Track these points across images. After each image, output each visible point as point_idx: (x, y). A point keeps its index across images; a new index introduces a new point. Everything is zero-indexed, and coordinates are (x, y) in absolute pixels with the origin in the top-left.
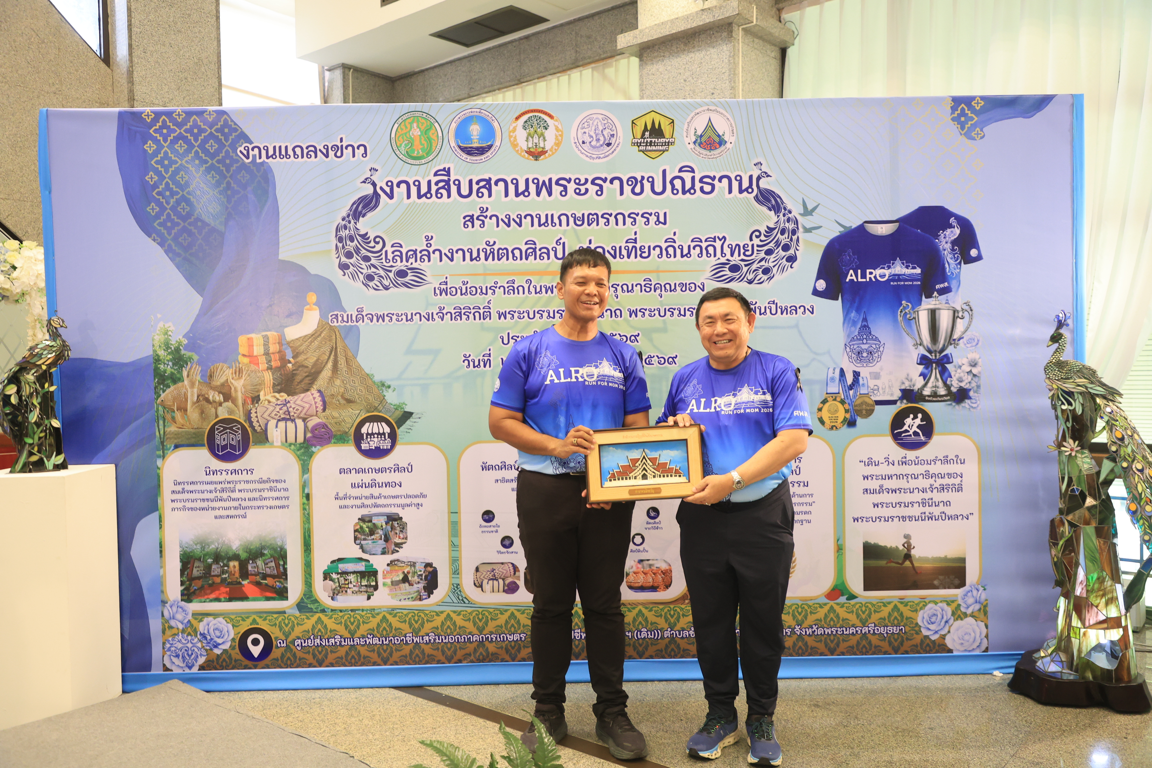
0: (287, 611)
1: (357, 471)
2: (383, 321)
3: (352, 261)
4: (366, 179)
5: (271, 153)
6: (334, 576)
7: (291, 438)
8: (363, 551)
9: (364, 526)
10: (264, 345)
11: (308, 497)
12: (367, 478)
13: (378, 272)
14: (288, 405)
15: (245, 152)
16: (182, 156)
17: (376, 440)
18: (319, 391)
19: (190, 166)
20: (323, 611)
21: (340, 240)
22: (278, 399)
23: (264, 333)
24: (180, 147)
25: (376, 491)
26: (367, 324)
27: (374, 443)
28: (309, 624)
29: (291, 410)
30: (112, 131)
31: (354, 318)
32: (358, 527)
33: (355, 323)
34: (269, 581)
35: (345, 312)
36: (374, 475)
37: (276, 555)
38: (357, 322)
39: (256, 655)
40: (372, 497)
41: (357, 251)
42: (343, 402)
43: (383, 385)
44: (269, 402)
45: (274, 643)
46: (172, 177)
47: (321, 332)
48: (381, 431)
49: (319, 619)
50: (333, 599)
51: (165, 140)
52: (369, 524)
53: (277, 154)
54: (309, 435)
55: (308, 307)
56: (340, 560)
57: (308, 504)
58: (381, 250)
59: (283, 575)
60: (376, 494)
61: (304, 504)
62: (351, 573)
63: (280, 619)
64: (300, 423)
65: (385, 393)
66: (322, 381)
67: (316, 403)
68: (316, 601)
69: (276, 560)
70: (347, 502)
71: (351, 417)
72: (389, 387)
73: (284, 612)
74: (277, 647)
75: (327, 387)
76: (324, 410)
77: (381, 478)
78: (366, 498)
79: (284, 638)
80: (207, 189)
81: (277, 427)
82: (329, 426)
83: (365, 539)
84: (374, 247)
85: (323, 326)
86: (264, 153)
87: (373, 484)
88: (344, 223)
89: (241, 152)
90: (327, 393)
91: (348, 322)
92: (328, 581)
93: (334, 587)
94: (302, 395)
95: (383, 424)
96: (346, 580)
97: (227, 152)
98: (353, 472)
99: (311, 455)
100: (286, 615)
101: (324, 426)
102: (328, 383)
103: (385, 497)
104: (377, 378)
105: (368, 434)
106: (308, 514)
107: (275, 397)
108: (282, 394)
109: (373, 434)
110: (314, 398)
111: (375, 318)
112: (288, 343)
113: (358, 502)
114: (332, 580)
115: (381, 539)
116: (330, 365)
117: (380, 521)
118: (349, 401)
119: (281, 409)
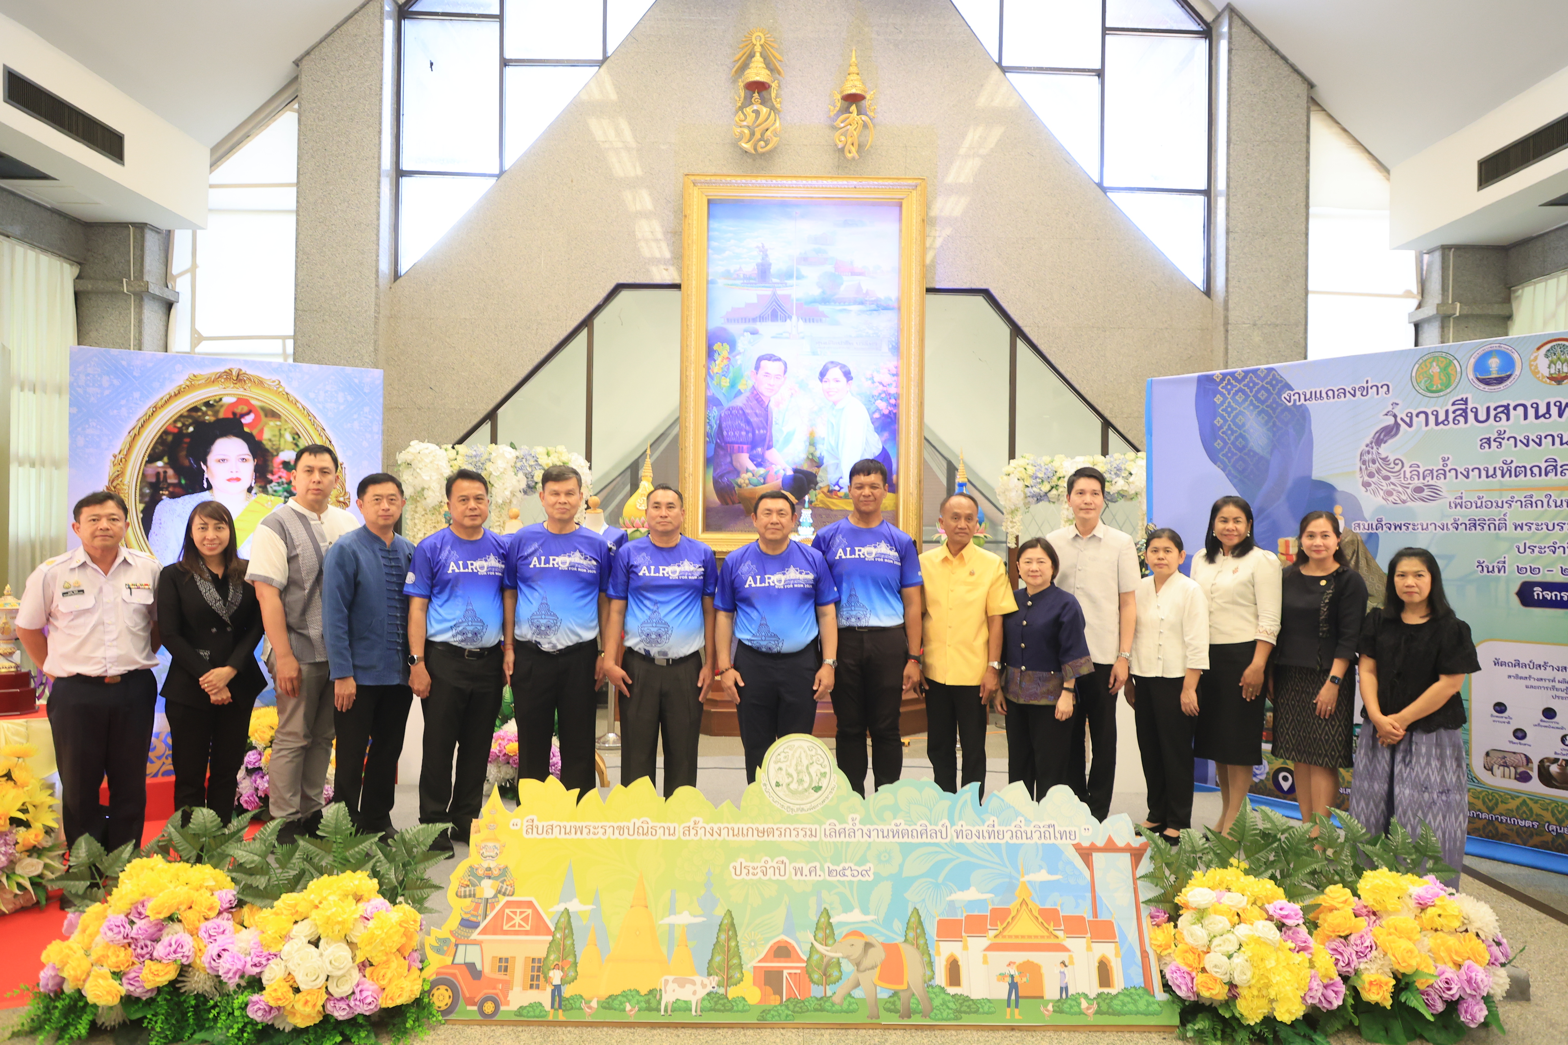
2: (1401, 530)
3: (1374, 480)
4: (1389, 412)
5: (1308, 397)
13: (1397, 489)
15: (1288, 398)
16: (1241, 404)
19: (1246, 411)
21: (1364, 462)
24: (1240, 398)
26: (1385, 531)
30: (1193, 389)
31: (1374, 527)
33: (1375, 531)
35: (1365, 522)
39: (1286, 789)
41: (1379, 471)
51: (1229, 394)
53: (1313, 397)
58: (1400, 470)
80: (1259, 428)
84: (1394, 468)
86: (1302, 397)
88: (1367, 449)
89: (1285, 398)
97: (1274, 399)
111: (1393, 527)
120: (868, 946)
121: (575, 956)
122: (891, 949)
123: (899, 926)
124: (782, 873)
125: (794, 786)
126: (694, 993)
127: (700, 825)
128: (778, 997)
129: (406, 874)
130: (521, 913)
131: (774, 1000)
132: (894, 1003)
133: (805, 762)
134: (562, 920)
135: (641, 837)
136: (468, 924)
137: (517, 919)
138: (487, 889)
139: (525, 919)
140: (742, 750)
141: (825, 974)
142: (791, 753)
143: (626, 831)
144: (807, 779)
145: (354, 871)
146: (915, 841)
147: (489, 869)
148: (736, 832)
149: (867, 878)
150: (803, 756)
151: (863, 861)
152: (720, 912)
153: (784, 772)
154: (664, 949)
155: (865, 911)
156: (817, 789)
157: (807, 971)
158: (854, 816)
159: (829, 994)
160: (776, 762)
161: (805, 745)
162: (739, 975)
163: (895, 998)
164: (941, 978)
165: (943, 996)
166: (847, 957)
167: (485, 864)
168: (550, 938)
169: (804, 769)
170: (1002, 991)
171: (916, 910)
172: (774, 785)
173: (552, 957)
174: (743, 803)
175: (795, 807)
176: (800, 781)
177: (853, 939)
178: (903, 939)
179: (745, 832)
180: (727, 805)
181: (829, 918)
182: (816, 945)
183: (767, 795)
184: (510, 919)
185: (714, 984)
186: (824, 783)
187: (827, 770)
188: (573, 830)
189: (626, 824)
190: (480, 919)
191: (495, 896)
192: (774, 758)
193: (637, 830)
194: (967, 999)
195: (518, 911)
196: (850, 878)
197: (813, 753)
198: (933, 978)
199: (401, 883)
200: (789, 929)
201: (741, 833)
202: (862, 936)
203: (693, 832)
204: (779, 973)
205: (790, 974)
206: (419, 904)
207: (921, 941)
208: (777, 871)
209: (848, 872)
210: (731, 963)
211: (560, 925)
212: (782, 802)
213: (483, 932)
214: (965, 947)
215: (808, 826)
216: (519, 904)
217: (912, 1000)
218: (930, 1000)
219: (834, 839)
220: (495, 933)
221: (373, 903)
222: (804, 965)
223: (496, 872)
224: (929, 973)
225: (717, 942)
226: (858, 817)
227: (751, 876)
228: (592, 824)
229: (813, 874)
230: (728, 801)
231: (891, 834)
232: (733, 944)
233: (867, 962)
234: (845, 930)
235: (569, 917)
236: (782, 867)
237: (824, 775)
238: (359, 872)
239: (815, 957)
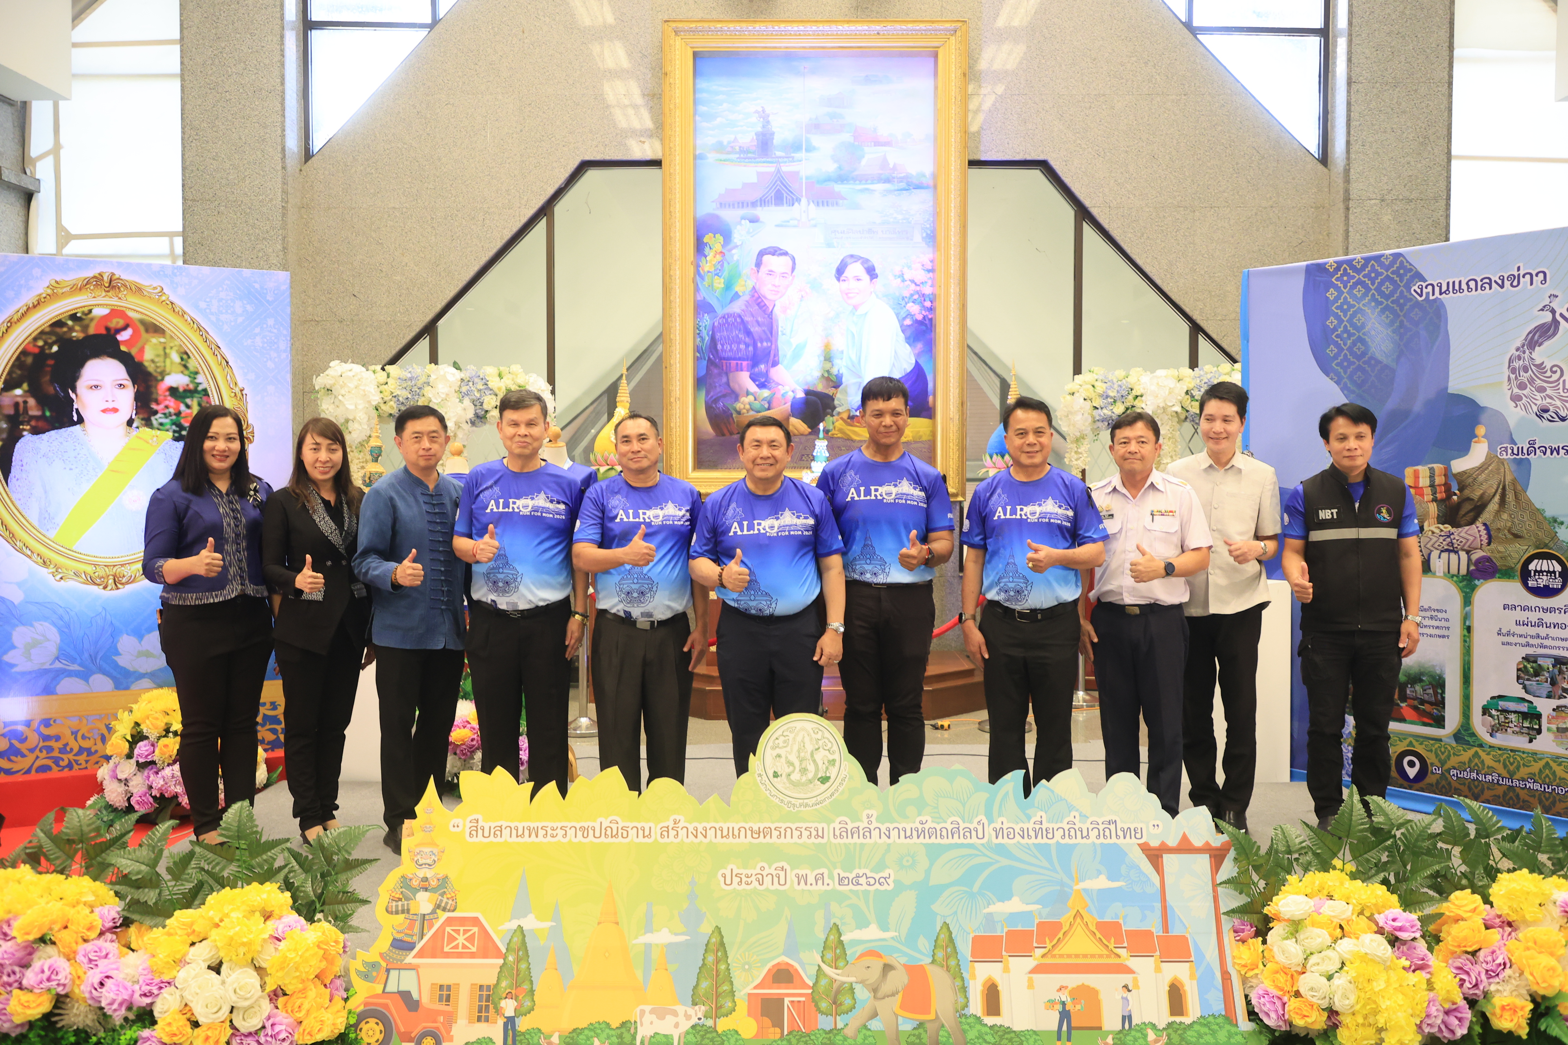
0: (1443, 739)
1: (1524, 609)
2: (1558, 454)
3: (1525, 392)
4: (1544, 307)
5: (1444, 288)
6: (1494, 712)
7: (1454, 570)
8: (1527, 692)
9: (1529, 666)
10: (1430, 477)
11: (1469, 629)
12: (1534, 617)
13: (1554, 402)
14: (1452, 537)
15: (1419, 291)
16: (1358, 300)
17: (1545, 578)
18: (1485, 524)
19: (1366, 308)
20: (1481, 746)
21: (1513, 371)
22: (1442, 531)
23: (1430, 466)
24: (1359, 291)
25: (1543, 631)
26: (1540, 456)
27: (1543, 581)
28: (1466, 755)
29: (1454, 541)
30: (1299, 282)
31: (1525, 451)
32: (1521, 666)
33: (1526, 456)
34: (1426, 707)
35: (1516, 444)
36: (1541, 615)
37: (1434, 683)
38: (1528, 455)
39: (1412, 777)
40: (1538, 636)
41: (1531, 381)
42: (1510, 536)
43: (1555, 521)
44: (1433, 533)
45: (1430, 768)
46: (1350, 321)
47: (1489, 465)
48: (1551, 569)
49: (1476, 753)
50: (1491, 735)
51: (1345, 287)
52: (1534, 665)
53: (1451, 289)
54: (1472, 568)
55: (1476, 439)
56: (1500, 697)
57: (1469, 637)
58: (1559, 379)
59: (1441, 704)
60: (1543, 635)
61: (1465, 636)
62: (1512, 712)
63: (1436, 746)
64: (1463, 555)
65: (1557, 530)
66: (1487, 515)
67: (1480, 536)
68: (1473, 735)
69: (1434, 688)
70: (1510, 639)
71: (1517, 552)
72: (1562, 523)
73: (1441, 740)
74: (1433, 772)
75: (1493, 521)
76: (1489, 544)
77: (1549, 618)
78: (1532, 637)
79: (1439, 765)
80: (1382, 329)
81: (1439, 557)
82: (1494, 560)
83: (1528, 680)
84: (1551, 377)
85: (1491, 458)
86: (1437, 289)
87: (1540, 623)
88: (1518, 353)
89: (1415, 291)
90: (1493, 527)
91: (1518, 455)
92: (1486, 717)
93: (1493, 723)
94: (1467, 528)
95: (1554, 562)
96: (1506, 718)
97: (1402, 292)
98: (1518, 609)
99: (1473, 588)
100: (1443, 744)
101: (1488, 559)
102: (1494, 517)
103: (1553, 639)
104: (1549, 513)
105: (1536, 571)
106: (1469, 647)
107: (1439, 528)
108: (1446, 526)
109: (1541, 571)
110: (1479, 531)
111: (1549, 451)
112: (1455, 475)
113: (1523, 641)
114: (1491, 716)
115: (1547, 682)
116: (1497, 498)
117: (1547, 663)
118: (1517, 536)
119: (1444, 540)
120: (887, 968)
121: (532, 983)
122: (916, 973)
123: (925, 945)
124: (782, 882)
125: (795, 776)
126: (677, 1025)
127: (681, 825)
128: (778, 1030)
129: (326, 885)
130: (465, 931)
131: (774, 1033)
132: (919, 1037)
133: (809, 747)
134: (515, 939)
135: (610, 840)
136: (401, 945)
137: (461, 939)
138: (424, 903)
139: (470, 939)
140: (729, 735)
141: (835, 1003)
142: (791, 736)
143: (591, 832)
144: (811, 768)
145: (262, 883)
146: (945, 841)
147: (425, 879)
148: (725, 833)
149: (886, 887)
150: (807, 739)
151: (881, 866)
152: (706, 929)
153: (783, 760)
154: (639, 974)
155: (884, 928)
156: (824, 780)
157: (813, 999)
158: (870, 812)
159: (840, 1025)
160: (773, 748)
161: (809, 726)
162: (730, 1005)
163: (921, 1031)
164: (976, 1006)
165: (978, 1027)
166: (862, 982)
167: (421, 873)
168: (501, 961)
169: (808, 756)
170: (1051, 1021)
171: (946, 925)
172: (771, 775)
173: (504, 984)
174: (733, 798)
175: (798, 802)
176: (804, 771)
177: (868, 960)
178: (930, 960)
179: (736, 832)
180: (714, 801)
181: (840, 935)
182: (825, 967)
183: (762, 787)
184: (452, 939)
185: (700, 1015)
186: (833, 772)
187: (836, 756)
188: (527, 832)
189: (591, 824)
190: (415, 938)
191: (433, 912)
192: (770, 744)
193: (605, 832)
194: (1008, 1031)
195: (462, 929)
196: (865, 887)
197: (819, 736)
198: (966, 1006)
199: (319, 897)
200: (791, 948)
201: (731, 834)
202: (880, 956)
203: (672, 833)
204: (778, 1002)
205: (792, 1002)
206: (341, 921)
207: (952, 962)
208: (776, 879)
209: (863, 880)
210: (720, 990)
211: (513, 945)
212: (781, 796)
213: (420, 955)
214: (1006, 969)
215: (813, 825)
216: (463, 921)
217: (941, 1033)
218: (964, 1032)
219: (845, 840)
220: (434, 956)
221: (285, 920)
222: (810, 991)
223: (434, 883)
224: (962, 1000)
225: (704, 965)
226: (874, 813)
227: (744, 886)
228: (550, 824)
229: (820, 882)
230: (715, 796)
231: (915, 834)
232: (722, 967)
233: (886, 988)
234: (860, 950)
235: (524, 936)
236: (782, 874)
237: (832, 762)
238: (268, 884)
239: (823, 982)
